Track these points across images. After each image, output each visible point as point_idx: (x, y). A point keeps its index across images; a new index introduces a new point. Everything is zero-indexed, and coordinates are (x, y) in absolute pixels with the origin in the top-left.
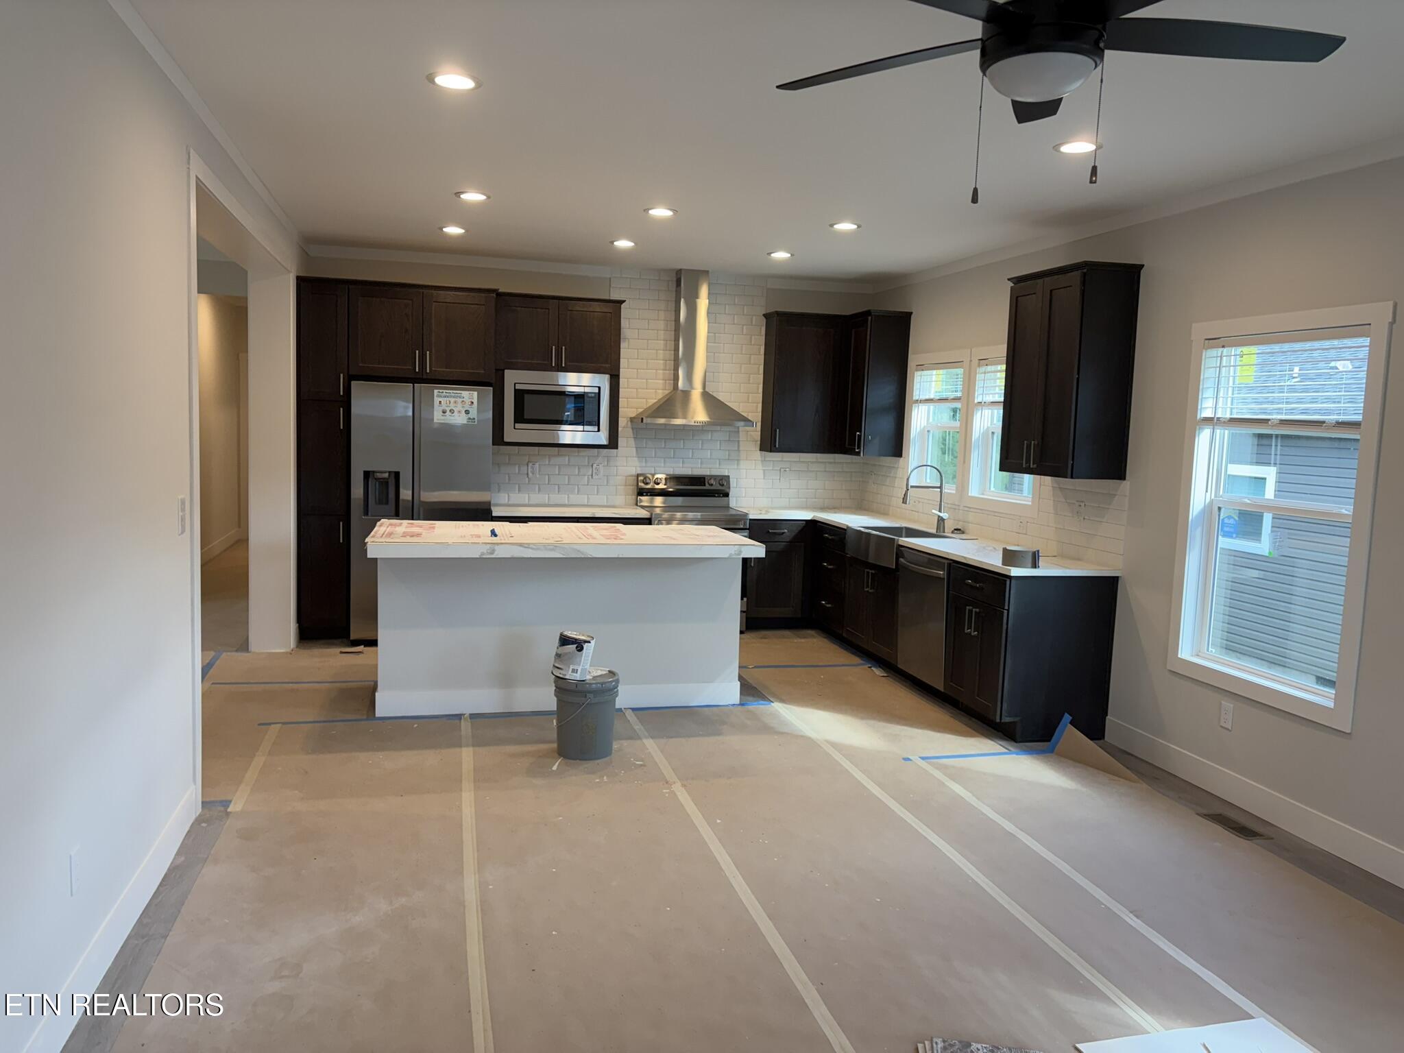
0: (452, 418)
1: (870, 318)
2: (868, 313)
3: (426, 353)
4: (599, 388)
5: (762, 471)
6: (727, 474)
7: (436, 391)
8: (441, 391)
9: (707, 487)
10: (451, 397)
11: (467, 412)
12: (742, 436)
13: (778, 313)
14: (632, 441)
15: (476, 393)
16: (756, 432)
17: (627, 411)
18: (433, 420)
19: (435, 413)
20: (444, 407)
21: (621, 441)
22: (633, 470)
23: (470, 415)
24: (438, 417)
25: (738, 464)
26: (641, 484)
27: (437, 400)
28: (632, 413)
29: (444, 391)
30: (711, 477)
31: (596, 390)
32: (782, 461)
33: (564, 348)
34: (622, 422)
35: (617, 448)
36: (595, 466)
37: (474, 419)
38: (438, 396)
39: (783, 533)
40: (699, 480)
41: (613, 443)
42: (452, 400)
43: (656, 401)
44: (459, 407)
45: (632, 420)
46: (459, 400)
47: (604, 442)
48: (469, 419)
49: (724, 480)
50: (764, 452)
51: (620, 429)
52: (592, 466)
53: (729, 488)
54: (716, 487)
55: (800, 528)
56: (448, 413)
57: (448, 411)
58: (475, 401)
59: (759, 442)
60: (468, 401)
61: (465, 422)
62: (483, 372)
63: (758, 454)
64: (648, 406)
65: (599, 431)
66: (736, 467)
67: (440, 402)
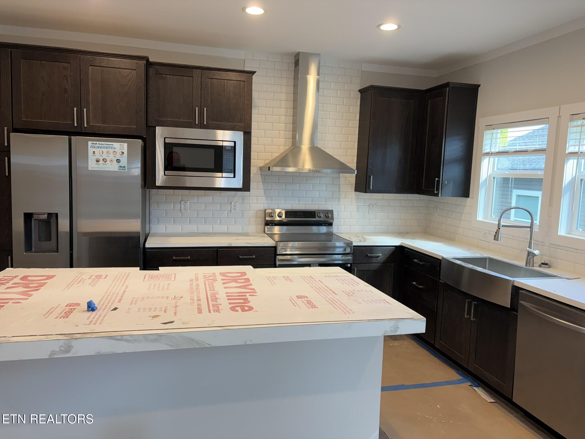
0: (104, 166)
1: (448, 89)
2: (447, 85)
3: (84, 110)
4: (235, 142)
5: (356, 206)
6: (330, 209)
7: (90, 143)
8: (94, 142)
9: (317, 219)
10: (104, 147)
11: (118, 161)
12: (342, 181)
13: (372, 87)
14: (261, 185)
15: (126, 145)
16: (352, 178)
17: (256, 162)
18: (88, 167)
19: (90, 162)
20: (97, 156)
21: (253, 185)
22: (262, 207)
23: (121, 164)
24: (92, 165)
25: (339, 202)
26: (267, 219)
27: (90, 151)
28: (262, 164)
29: (98, 143)
30: (320, 211)
31: (232, 144)
32: (371, 199)
33: (205, 108)
34: (254, 170)
35: (249, 191)
36: (233, 203)
37: (125, 167)
38: (92, 147)
39: (378, 256)
40: (311, 214)
41: (246, 187)
42: (105, 150)
43: (279, 154)
44: (111, 156)
45: (261, 168)
46: (111, 151)
47: (240, 186)
48: (121, 167)
49: (329, 214)
50: (357, 193)
51: (252, 175)
52: (231, 203)
53: (333, 219)
54: (323, 218)
55: (391, 252)
56: (101, 162)
57: (101, 160)
58: (126, 151)
59: (354, 185)
60: (119, 151)
61: (117, 170)
62: (135, 127)
63: (353, 194)
64: (273, 158)
65: (234, 177)
66: (337, 203)
67: (94, 152)
